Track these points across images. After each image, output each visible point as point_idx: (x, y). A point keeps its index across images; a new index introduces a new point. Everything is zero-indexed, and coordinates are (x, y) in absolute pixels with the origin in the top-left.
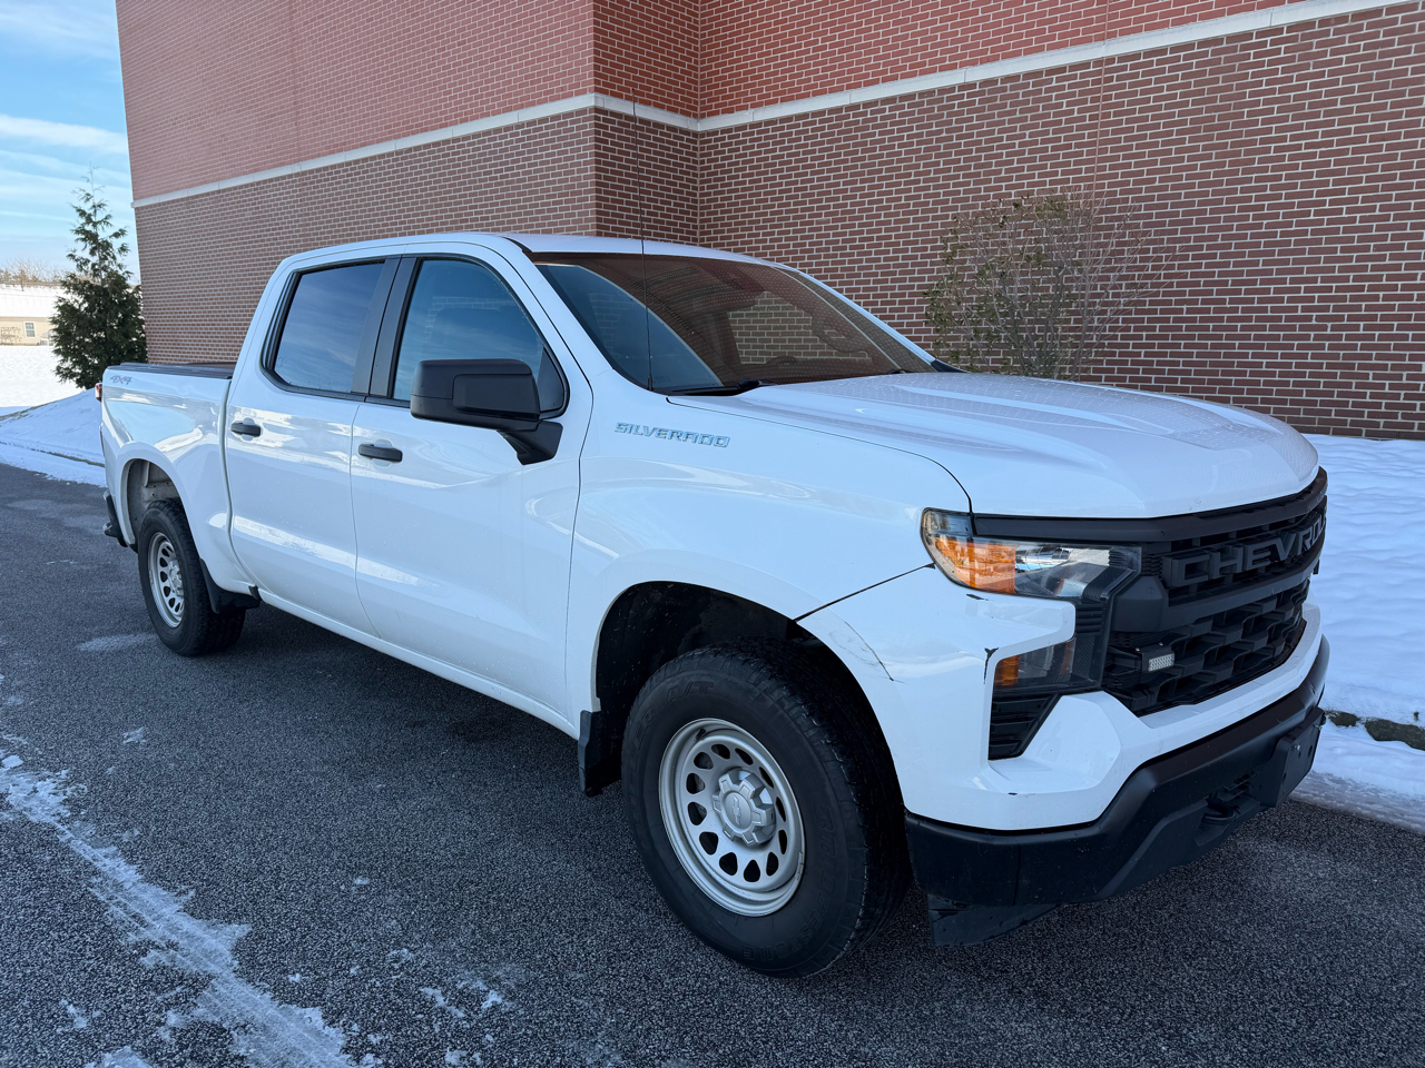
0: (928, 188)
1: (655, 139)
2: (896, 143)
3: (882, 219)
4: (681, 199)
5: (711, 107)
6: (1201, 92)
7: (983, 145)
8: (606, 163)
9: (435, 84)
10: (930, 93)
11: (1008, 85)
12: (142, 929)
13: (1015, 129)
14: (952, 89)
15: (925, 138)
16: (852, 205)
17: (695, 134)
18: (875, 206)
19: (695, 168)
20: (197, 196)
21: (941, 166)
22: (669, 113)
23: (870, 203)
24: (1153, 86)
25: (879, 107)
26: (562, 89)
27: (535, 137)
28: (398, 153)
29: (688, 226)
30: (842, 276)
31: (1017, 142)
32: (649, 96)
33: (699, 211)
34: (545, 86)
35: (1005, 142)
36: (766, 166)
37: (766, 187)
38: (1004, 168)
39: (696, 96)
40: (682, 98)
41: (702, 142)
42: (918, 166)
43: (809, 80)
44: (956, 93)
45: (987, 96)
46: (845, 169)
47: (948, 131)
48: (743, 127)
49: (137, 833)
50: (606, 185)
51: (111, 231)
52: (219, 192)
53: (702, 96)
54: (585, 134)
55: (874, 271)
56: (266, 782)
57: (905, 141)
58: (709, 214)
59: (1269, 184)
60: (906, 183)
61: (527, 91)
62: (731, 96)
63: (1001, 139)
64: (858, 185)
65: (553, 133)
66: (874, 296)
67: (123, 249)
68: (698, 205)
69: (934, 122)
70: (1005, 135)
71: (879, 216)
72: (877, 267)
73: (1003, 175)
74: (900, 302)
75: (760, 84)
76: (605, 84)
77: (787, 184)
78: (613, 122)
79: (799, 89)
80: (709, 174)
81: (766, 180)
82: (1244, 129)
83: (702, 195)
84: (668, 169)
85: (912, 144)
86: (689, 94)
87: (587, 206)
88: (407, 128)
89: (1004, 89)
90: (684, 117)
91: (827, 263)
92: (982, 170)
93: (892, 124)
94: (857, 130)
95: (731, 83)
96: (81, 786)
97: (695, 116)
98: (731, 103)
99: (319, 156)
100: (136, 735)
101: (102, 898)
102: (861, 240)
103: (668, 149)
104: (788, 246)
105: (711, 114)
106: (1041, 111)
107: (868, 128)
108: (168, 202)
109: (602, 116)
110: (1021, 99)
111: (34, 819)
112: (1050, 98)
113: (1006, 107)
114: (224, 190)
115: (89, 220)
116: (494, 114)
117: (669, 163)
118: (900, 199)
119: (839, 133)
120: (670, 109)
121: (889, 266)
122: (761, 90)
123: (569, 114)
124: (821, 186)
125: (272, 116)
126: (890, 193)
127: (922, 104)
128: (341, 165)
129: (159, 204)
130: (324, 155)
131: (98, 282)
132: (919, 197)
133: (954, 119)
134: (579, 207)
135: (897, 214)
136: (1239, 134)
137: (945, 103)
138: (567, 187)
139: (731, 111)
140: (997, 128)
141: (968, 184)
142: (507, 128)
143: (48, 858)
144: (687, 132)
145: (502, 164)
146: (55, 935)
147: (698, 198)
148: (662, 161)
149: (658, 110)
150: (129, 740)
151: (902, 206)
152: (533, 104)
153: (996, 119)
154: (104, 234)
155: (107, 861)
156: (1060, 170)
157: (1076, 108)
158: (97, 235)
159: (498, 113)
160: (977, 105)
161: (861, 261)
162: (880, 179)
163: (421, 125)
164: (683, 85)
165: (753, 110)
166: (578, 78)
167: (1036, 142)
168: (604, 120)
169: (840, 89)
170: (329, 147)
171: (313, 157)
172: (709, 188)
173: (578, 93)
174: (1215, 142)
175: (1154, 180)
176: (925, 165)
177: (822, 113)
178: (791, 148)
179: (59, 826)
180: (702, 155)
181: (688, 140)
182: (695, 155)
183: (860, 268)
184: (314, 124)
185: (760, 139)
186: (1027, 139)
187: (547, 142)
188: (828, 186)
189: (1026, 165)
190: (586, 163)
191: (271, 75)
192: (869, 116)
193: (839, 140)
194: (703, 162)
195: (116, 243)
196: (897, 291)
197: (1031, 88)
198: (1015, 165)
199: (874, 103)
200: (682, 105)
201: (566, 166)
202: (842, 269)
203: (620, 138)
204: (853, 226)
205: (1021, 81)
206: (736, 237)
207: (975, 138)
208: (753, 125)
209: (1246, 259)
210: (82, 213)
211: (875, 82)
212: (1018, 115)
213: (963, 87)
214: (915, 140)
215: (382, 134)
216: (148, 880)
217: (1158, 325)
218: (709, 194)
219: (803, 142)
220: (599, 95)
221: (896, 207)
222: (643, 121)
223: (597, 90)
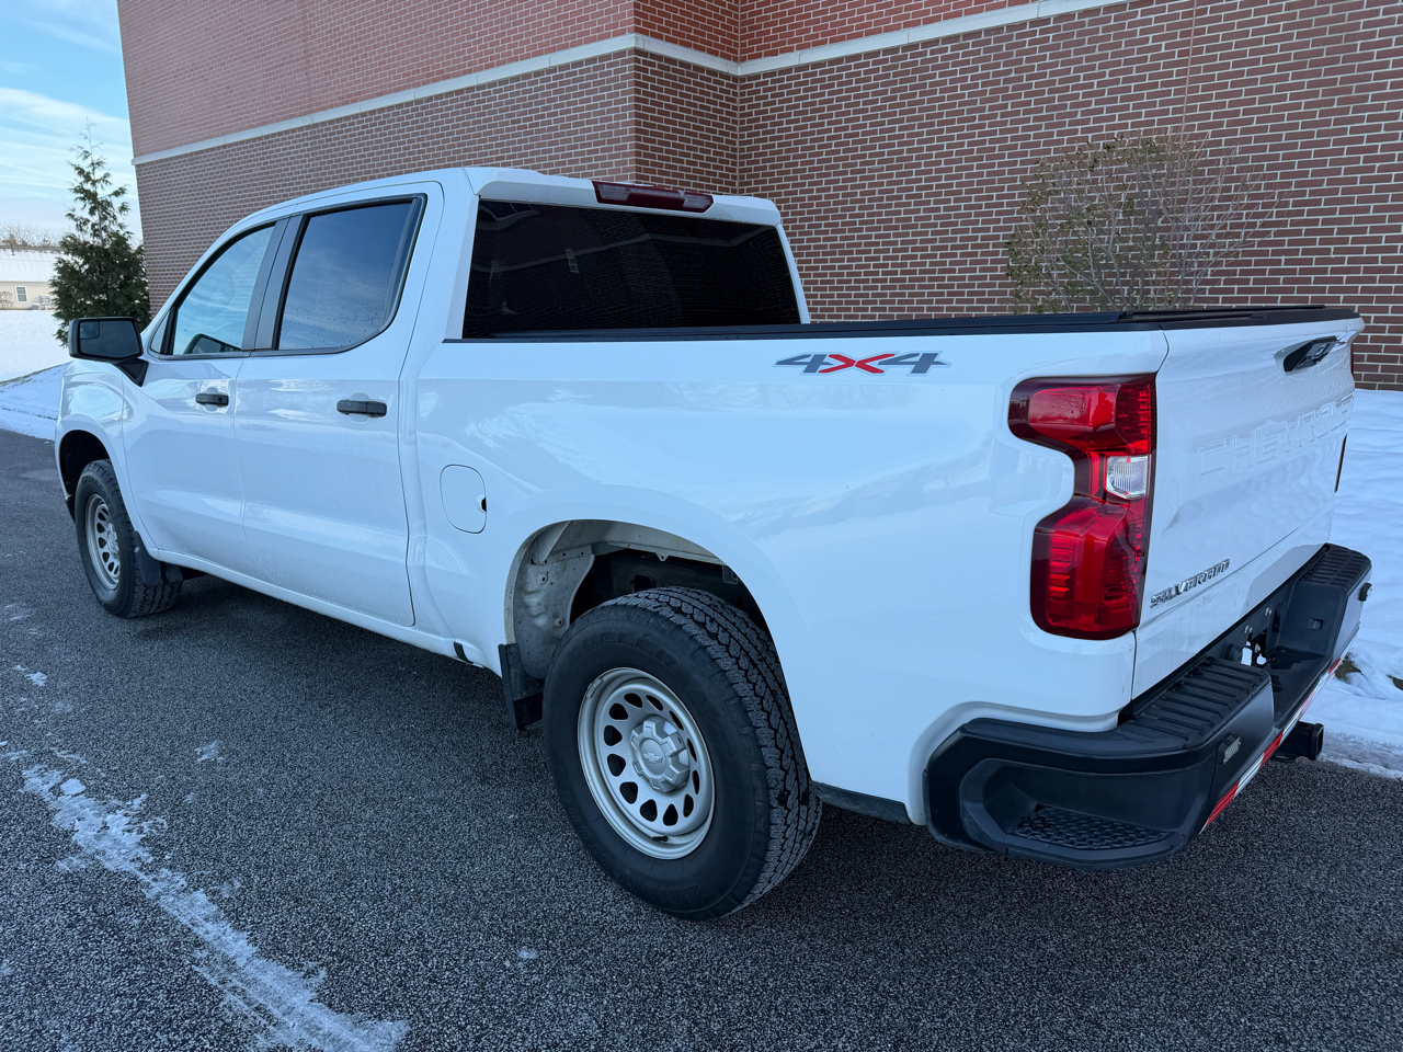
0: (994, 133)
1: (695, 83)
2: (959, 85)
3: (943, 166)
4: (720, 147)
5: (752, 49)
6: (1309, 24)
7: (1057, 86)
8: (645, 109)
9: (457, 28)
10: (999, 29)
11: (1087, 19)
12: (271, 1028)
13: (1093, 67)
14: (1022, 25)
15: (991, 79)
16: (909, 151)
17: (735, 79)
18: (934, 152)
19: (734, 115)
20: (201, 152)
21: (1009, 109)
22: (709, 56)
23: (929, 149)
24: (1252, 18)
25: (940, 46)
26: (599, 30)
27: (569, 82)
28: (418, 102)
29: (727, 176)
30: (897, 228)
31: (1095, 81)
32: (689, 37)
33: (738, 161)
34: (580, 27)
35: (1081, 82)
36: (813, 111)
37: (812, 133)
38: (1080, 110)
39: (736, 38)
40: (723, 40)
41: (742, 88)
42: (983, 109)
43: (862, 18)
44: (1028, 29)
45: (1062, 32)
46: (901, 113)
47: (1017, 71)
48: (788, 70)
49: (238, 885)
50: (646, 132)
51: (110, 190)
52: (224, 146)
53: (743, 38)
54: (624, 78)
55: (932, 221)
56: (376, 812)
57: (969, 82)
58: (749, 163)
59: (1383, 123)
60: (969, 128)
61: (559, 33)
62: (775, 38)
63: (1078, 78)
64: (916, 130)
65: (588, 78)
66: (933, 249)
67: (123, 208)
68: (738, 154)
69: (1002, 61)
70: (1082, 74)
71: (939, 163)
72: (936, 218)
73: (1079, 117)
74: (962, 255)
75: (807, 24)
76: (645, 24)
77: (836, 130)
78: (653, 65)
79: (851, 28)
80: (749, 121)
81: (813, 126)
82: (1357, 63)
83: (741, 143)
84: (708, 116)
85: (976, 86)
86: (729, 36)
87: (625, 155)
88: (428, 75)
89: (1083, 24)
90: (724, 61)
91: (880, 214)
92: (1055, 113)
93: (954, 65)
94: (914, 72)
95: (775, 23)
96: (159, 820)
97: (735, 59)
98: (774, 45)
99: (331, 107)
100: (209, 751)
101: (213, 981)
102: (918, 188)
103: (708, 94)
104: (837, 196)
105: (752, 57)
106: (1123, 48)
107: (927, 69)
108: (171, 159)
109: (642, 58)
110: (1101, 34)
111: (108, 865)
112: (1134, 33)
113: (1084, 43)
114: (230, 145)
115: (88, 178)
116: (523, 58)
117: (708, 109)
118: (962, 144)
119: (895, 75)
120: (710, 52)
121: (949, 216)
122: (809, 30)
123: (607, 57)
124: (875, 132)
125: (281, 65)
126: (952, 138)
127: (989, 41)
128: (356, 116)
129: (161, 161)
130: (337, 105)
131: (97, 241)
132: (984, 142)
133: (1025, 57)
134: (617, 156)
135: (960, 161)
136: (1351, 69)
137: (1014, 41)
138: (603, 135)
139: (774, 53)
140: (1073, 67)
141: (1040, 127)
142: (537, 74)
143: (136, 921)
144: (726, 76)
145: (531, 112)
146: (163, 1038)
147: (737, 146)
148: (702, 107)
149: (698, 53)
150: (204, 757)
151: (964, 152)
152: (565, 47)
153: (1072, 57)
154: (103, 192)
155: (209, 926)
156: (1144, 111)
157: (1164, 43)
158: (95, 194)
159: (527, 57)
160: (1051, 42)
161: (918, 211)
162: (940, 123)
163: (443, 71)
164: (723, 26)
165: (799, 52)
166: (616, 17)
167: (1117, 81)
168: (645, 62)
169: (897, 28)
170: (342, 98)
171: (324, 109)
172: (749, 135)
173: (616, 34)
174: (1322, 78)
175: (1251, 121)
176: (991, 108)
177: (876, 53)
178: (841, 91)
179: (142, 876)
180: (742, 101)
181: (728, 85)
182: (734, 101)
183: (917, 219)
184: (326, 73)
185: (806, 83)
186: (1107, 78)
187: (582, 87)
188: (882, 131)
189: (1105, 106)
190: (624, 109)
191: (279, 22)
192: (928, 56)
193: (895, 82)
194: (743, 108)
195: (117, 202)
196: (958, 243)
197: (1112, 23)
198: (1093, 107)
199: (935, 42)
200: (722, 48)
201: (602, 112)
202: (898, 220)
203: (660, 82)
204: (910, 173)
205: (1101, 15)
206: (779, 187)
207: (1048, 78)
208: (799, 68)
209: (1355, 205)
210: (81, 171)
211: (936, 19)
212: (1097, 52)
213: (1034, 23)
214: (980, 81)
215: (400, 83)
216: (265, 954)
217: (1252, 277)
218: (750, 142)
219: (854, 85)
220: (640, 36)
221: (958, 153)
222: (683, 64)
223: (637, 30)
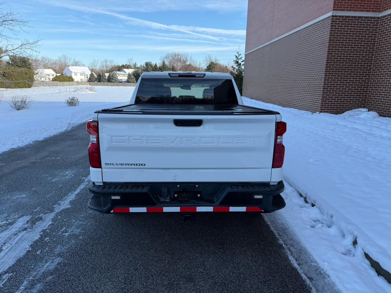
1: (358, 22)
4: (368, 41)
5: (385, 7)
9: (298, 15)
17: (378, 18)
19: (376, 30)
26: (325, 11)
27: (317, 27)
28: (289, 36)
32: (357, 8)
34: (321, 11)
39: (381, 4)
40: (373, 6)
51: (241, 61)
53: (383, 4)
54: (329, 24)
58: (379, 45)
61: (317, 13)
65: (321, 25)
68: (376, 43)
76: (338, 7)
78: (339, 19)
80: (381, 32)
86: (377, 4)
88: (291, 29)
90: (373, 13)
97: (379, 11)
99: (274, 38)
103: (364, 25)
105: (385, 10)
109: (335, 18)
114: (258, 49)
115: (237, 58)
117: (363, 29)
120: (366, 11)
123: (325, 19)
128: (278, 40)
129: (248, 54)
131: (237, 73)
134: (324, 48)
138: (322, 42)
142: (311, 25)
144: (374, 18)
145: (309, 36)
147: (376, 40)
149: (361, 12)
158: (238, 62)
166: (329, 7)
170: (276, 36)
172: (380, 36)
173: (329, 12)
180: (379, 25)
181: (374, 21)
182: (376, 25)
184: (275, 30)
187: (320, 28)
190: (328, 34)
191: (269, 18)
194: (380, 27)
200: (373, 9)
201: (323, 35)
215: (286, 31)
218: (380, 39)
222: (352, 17)
223: (334, 10)
